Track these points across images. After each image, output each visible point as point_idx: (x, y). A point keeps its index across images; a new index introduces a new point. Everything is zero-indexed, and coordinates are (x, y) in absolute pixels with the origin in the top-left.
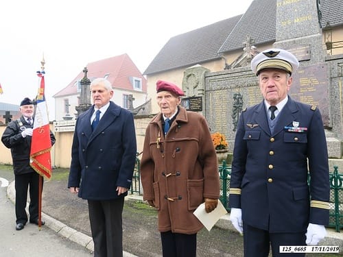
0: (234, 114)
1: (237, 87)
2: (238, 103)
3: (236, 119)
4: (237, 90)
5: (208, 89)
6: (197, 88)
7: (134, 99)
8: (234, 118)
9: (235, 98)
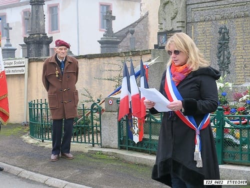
0: (220, 52)
1: (223, 18)
2: (224, 39)
3: (222, 58)
4: (223, 22)
5: (189, 20)
6: (176, 20)
7: (114, 18)
8: (219, 58)
9: (220, 32)
